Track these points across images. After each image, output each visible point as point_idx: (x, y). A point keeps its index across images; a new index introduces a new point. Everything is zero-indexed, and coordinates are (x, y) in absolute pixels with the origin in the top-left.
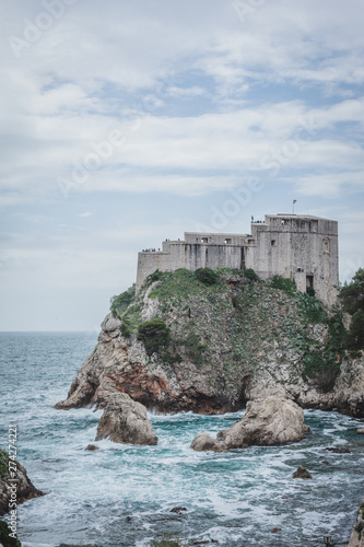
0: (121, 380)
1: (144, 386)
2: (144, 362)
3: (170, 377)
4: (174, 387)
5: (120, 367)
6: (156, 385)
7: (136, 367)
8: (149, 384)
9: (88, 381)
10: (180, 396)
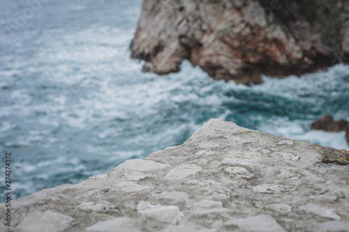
0: (236, 44)
1: (260, 50)
2: (263, 23)
3: (288, 38)
4: (295, 50)
5: (237, 30)
6: (274, 48)
7: (255, 30)
8: (267, 46)
9: (181, 44)
10: (302, 59)
